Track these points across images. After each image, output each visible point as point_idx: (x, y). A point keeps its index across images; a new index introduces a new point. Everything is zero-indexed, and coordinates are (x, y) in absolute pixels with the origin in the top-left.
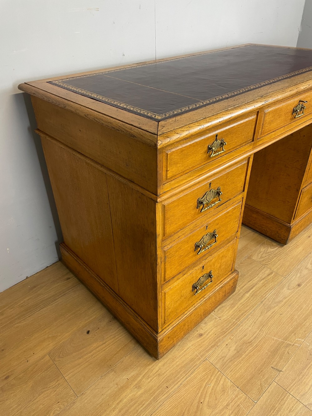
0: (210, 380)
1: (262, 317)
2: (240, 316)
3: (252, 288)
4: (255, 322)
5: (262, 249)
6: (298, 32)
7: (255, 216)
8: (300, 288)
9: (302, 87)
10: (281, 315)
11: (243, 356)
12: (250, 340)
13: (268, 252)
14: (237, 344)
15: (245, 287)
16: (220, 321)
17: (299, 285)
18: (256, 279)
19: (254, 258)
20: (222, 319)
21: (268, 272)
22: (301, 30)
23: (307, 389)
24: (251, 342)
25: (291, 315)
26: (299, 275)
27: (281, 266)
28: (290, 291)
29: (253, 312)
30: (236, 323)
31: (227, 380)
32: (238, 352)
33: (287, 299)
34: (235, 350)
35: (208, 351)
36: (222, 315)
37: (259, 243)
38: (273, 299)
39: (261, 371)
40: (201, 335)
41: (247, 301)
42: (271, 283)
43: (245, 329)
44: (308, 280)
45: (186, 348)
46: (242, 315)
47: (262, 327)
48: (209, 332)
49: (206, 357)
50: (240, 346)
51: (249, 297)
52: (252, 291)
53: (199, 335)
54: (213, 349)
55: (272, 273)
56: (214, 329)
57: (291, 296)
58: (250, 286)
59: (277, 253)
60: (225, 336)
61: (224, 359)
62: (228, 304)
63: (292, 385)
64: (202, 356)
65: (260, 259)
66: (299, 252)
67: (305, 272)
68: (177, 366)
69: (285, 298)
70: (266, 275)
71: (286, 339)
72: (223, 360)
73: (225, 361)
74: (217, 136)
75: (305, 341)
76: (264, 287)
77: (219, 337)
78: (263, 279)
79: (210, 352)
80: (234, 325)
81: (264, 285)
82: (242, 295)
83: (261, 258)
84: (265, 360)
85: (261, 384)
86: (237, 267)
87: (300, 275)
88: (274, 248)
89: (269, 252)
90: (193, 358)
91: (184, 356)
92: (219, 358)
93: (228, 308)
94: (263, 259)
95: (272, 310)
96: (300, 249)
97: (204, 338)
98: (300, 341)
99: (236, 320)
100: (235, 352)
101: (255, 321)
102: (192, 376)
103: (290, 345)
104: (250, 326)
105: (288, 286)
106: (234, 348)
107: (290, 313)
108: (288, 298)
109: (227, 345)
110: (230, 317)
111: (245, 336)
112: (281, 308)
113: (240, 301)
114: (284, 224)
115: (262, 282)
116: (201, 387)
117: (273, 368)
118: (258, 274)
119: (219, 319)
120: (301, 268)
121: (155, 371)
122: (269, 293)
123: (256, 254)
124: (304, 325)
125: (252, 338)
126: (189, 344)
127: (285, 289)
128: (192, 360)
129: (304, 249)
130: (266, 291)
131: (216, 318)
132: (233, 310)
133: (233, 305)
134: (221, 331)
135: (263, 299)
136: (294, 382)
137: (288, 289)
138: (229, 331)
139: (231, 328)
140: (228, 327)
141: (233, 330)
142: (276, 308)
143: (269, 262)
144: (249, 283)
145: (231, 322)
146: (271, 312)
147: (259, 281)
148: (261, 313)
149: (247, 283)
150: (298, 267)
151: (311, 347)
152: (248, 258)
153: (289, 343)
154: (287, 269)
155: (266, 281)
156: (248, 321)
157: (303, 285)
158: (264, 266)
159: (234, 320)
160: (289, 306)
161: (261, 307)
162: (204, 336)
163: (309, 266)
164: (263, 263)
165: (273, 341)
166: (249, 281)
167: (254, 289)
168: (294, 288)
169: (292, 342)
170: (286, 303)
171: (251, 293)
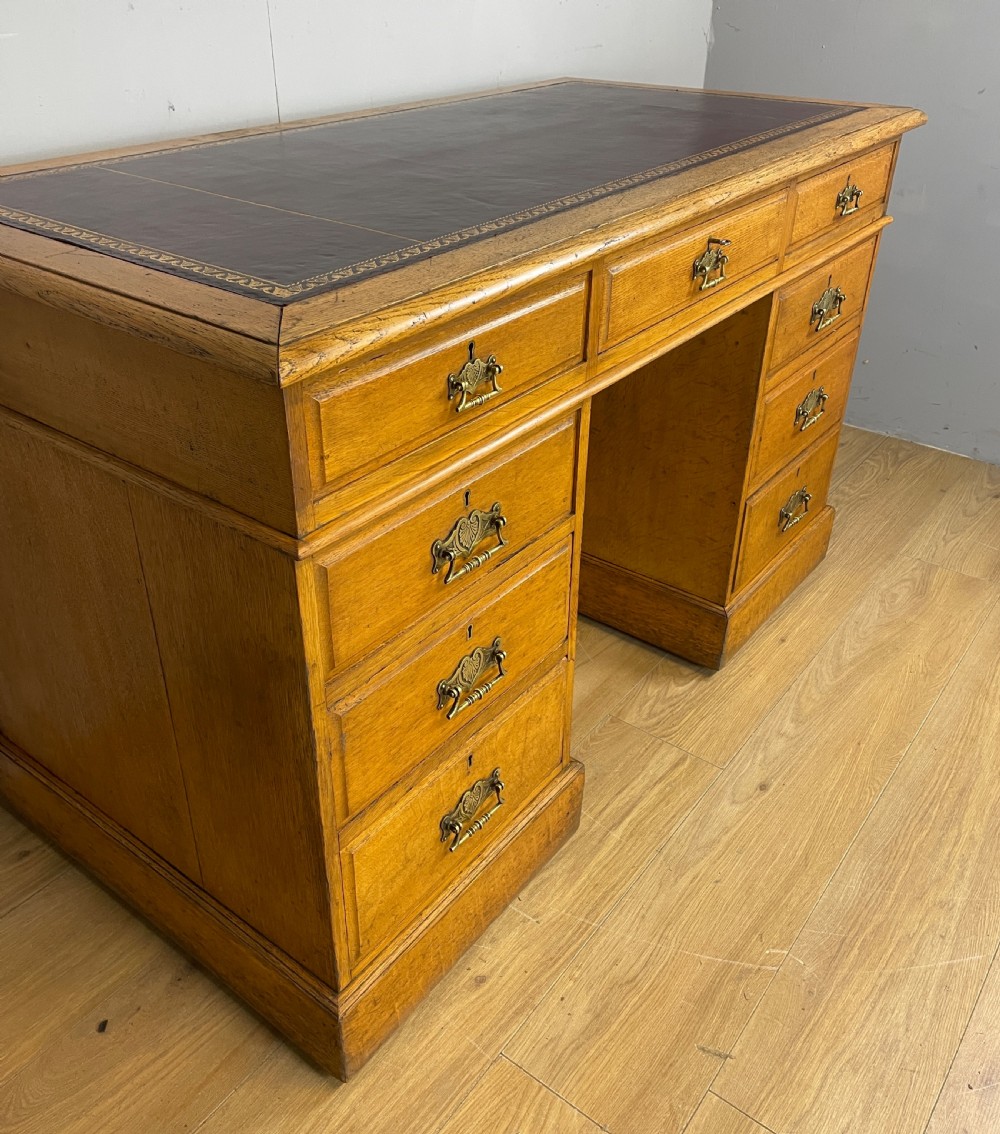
0: (515, 1118)
1: (662, 896)
2: (598, 904)
3: (627, 814)
4: (643, 917)
5: (653, 690)
6: (706, 46)
7: (622, 590)
8: (767, 795)
9: (712, 199)
10: (719, 884)
11: (614, 1027)
12: (632, 974)
13: (668, 696)
14: (592, 993)
15: (607, 811)
16: (538, 925)
17: (763, 787)
18: (640, 782)
19: (631, 718)
20: (544, 918)
21: (672, 756)
22: (713, 40)
23: (808, 1101)
24: (633, 980)
25: (746, 879)
26: (760, 757)
27: (710, 735)
28: (737, 808)
29: (634, 887)
30: (586, 929)
31: (569, 1110)
32: (598, 1016)
33: (731, 833)
34: (588, 1011)
35: (503, 1029)
36: (544, 908)
37: (642, 672)
38: (690, 838)
39: (671, 1065)
40: (480, 980)
41: (615, 852)
42: (684, 788)
43: (615, 942)
44: (787, 770)
45: (436, 1029)
46: (603, 898)
47: (663, 927)
48: (507, 968)
49: (500, 1047)
50: (602, 998)
51: (620, 842)
52: (628, 820)
53: (476, 979)
54: (522, 1019)
55: (683, 759)
56: (523, 955)
57: (742, 822)
58: (622, 808)
59: (694, 698)
60: (556, 972)
61: (556, 1045)
62: (560, 872)
63: (763, 1095)
64: (486, 1048)
65: (646, 719)
66: (756, 689)
67: (778, 745)
68: (410, 1092)
69: (726, 830)
70: (667, 767)
71: (736, 954)
72: (553, 1050)
73: (559, 1050)
74: (471, 346)
75: (790, 955)
76: (664, 803)
77: (538, 977)
78: (661, 779)
79: (514, 1028)
80: (582, 933)
81: (664, 798)
82: (599, 835)
83: (650, 716)
84: (678, 1029)
85: (671, 1106)
86: (583, 751)
87: (765, 757)
88: (686, 684)
89: (671, 698)
90: (459, 1059)
91: (431, 1055)
92: (539, 1046)
94: (654, 720)
95: (690, 874)
96: (760, 678)
97: (491, 987)
98: (775, 955)
99: (586, 918)
100: (589, 1017)
101: (643, 912)
102: (460, 1115)
103: (749, 971)
104: (628, 931)
105: (733, 794)
106: (584, 1005)
107: (744, 874)
108: (735, 830)
109: (562, 999)
110: (567, 912)
111: (615, 963)
112: (715, 862)
113: (594, 855)
114: (707, 607)
115: (656, 790)
117: (703, 1049)
118: (643, 768)
119: (535, 920)
120: (764, 735)
121: (336, 1121)
122: (683, 819)
123: (635, 708)
124: (786, 905)
125: (636, 968)
126: (446, 1016)
127: (725, 803)
128: (454, 1066)
129: (769, 679)
130: (671, 816)
131: (525, 921)
132: (574, 888)
133: (575, 871)
134: (544, 959)
135: (663, 843)
136: (770, 1085)
137: (734, 802)
138: (568, 953)
139: (574, 942)
140: (563, 941)
141: (578, 949)
142: (702, 863)
143: (674, 726)
144: (619, 798)
145: (570, 927)
146: (690, 879)
147: (650, 787)
148: (661, 885)
149: (613, 798)
150: (758, 734)
151: (809, 970)
152: (612, 721)
153: (747, 965)
154: (727, 741)
155: (669, 784)
156: (621, 917)
157: (775, 784)
158: (659, 741)
159: (581, 919)
160: (740, 852)
161: (658, 865)
162: (491, 981)
163: (789, 727)
164: (656, 731)
165: (700, 968)
166: (619, 792)
167: (634, 814)
168: (748, 799)
169: (755, 963)
170: (728, 844)
171: (626, 829)
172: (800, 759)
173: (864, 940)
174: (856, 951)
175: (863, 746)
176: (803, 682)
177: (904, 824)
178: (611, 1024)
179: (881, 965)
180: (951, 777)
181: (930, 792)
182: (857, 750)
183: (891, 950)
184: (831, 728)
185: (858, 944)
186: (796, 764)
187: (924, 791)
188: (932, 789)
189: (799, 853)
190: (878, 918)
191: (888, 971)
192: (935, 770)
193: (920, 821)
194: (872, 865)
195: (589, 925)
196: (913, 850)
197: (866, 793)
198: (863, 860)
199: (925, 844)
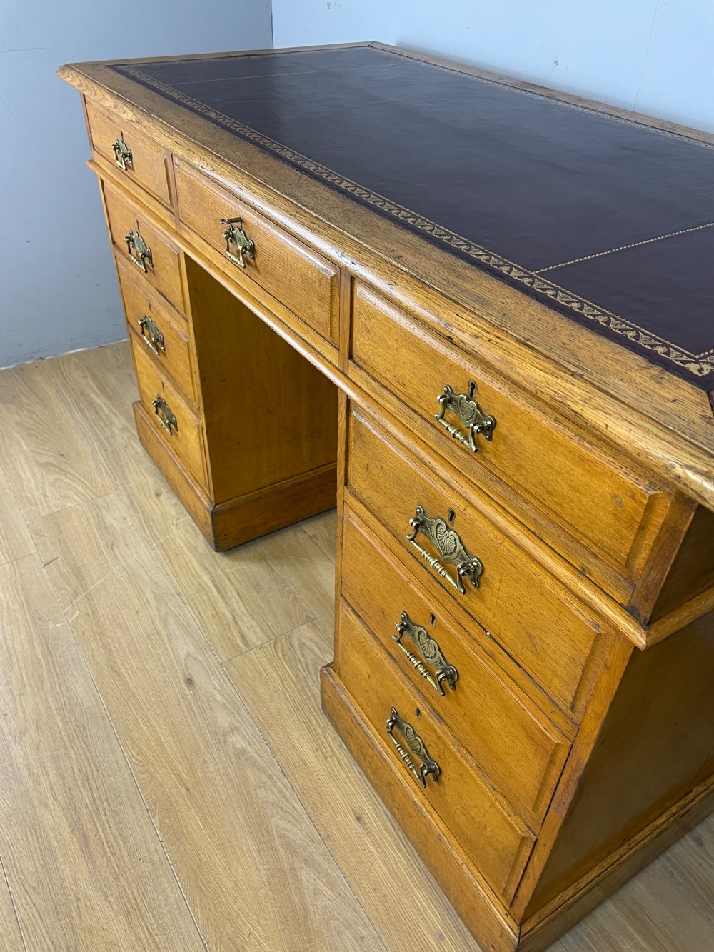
0: (88, 488)
1: (148, 581)
3: (219, 591)
4: (142, 567)
8: (182, 680)
11: (96, 531)
14: (119, 530)
15: (227, 582)
16: (170, 522)
18: (239, 608)
20: (173, 527)
21: (252, 638)
24: (112, 549)
25: (128, 629)
26: (219, 697)
27: (261, 675)
28: (182, 654)
29: (163, 571)
30: (154, 540)
31: (75, 504)
32: (106, 528)
33: (165, 638)
34: (111, 525)
35: (128, 496)
36: (180, 529)
38: (177, 614)
40: (158, 495)
41: (193, 572)
42: (219, 631)
43: (138, 549)
44: (195, 709)
45: (147, 476)
46: (167, 555)
47: (129, 573)
48: (157, 505)
50: (113, 533)
51: (200, 578)
52: (213, 589)
54: (127, 502)
55: (246, 644)
56: (159, 512)
57: (170, 650)
58: (224, 590)
60: (140, 521)
62: (198, 543)
66: (298, 745)
67: (223, 720)
68: (127, 463)
69: (170, 637)
70: (245, 630)
71: (88, 597)
72: (104, 508)
73: (103, 510)
75: (66, 622)
76: (214, 613)
77: (143, 514)
78: (236, 621)
79: (125, 499)
80: (152, 537)
81: (217, 615)
82: (212, 571)
83: (302, 645)
86: (287, 589)
87: (216, 701)
92: (110, 504)
93: (191, 540)
94: (296, 644)
95: (153, 602)
96: (311, 758)
97: (151, 497)
98: (72, 616)
99: (161, 543)
100: (108, 525)
101: (146, 568)
102: (105, 474)
103: (75, 598)
104: (139, 557)
105: (196, 659)
106: (115, 524)
107: (132, 628)
108: (167, 642)
109: (125, 519)
110: (170, 537)
111: (126, 545)
112: (151, 618)
113: (198, 561)
115: (228, 614)
116: (84, 478)
117: (57, 558)
119: (175, 523)
120: (239, 715)
122: (194, 616)
123: (317, 639)
124: (96, 639)
125: (117, 553)
126: (150, 480)
127: (192, 649)
128: (125, 478)
129: (306, 765)
130: (202, 613)
131: (178, 519)
132: (183, 545)
133: (194, 550)
134: (150, 519)
136: (18, 576)
137: (189, 655)
138: (146, 528)
139: (150, 534)
140: (154, 529)
141: (146, 533)
142: (155, 611)
143: (283, 655)
145: (161, 535)
146: (149, 599)
147: (232, 612)
148: (156, 583)
149: (236, 590)
150: (244, 712)
151: (51, 626)
152: (308, 617)
153: (79, 599)
154: (248, 683)
155: (228, 625)
156: (150, 557)
157: (187, 692)
158: (272, 637)
159: (161, 541)
160: (148, 636)
161: (170, 588)
162: (155, 498)
163: (238, 741)
164: (284, 640)
165: (95, 578)
166: (238, 594)
167: (215, 593)
168: (186, 665)
169: (77, 603)
170: (159, 633)
171: (207, 585)
172: (199, 725)
173: (42, 666)
174: (40, 657)
175: (184, 791)
176: (288, 794)
177: (93, 762)
178: (98, 531)
179: (22, 665)
180: (105, 844)
181: (104, 809)
182: (181, 780)
183: (24, 678)
185: (43, 661)
186: (197, 720)
187: (109, 805)
188: (105, 814)
189: (123, 670)
190: (47, 685)
191: (16, 667)
192: (121, 836)
193: (87, 777)
194: (81, 710)
195: (155, 542)
196: (70, 748)
197: (138, 755)
198: (89, 708)
199: (68, 762)
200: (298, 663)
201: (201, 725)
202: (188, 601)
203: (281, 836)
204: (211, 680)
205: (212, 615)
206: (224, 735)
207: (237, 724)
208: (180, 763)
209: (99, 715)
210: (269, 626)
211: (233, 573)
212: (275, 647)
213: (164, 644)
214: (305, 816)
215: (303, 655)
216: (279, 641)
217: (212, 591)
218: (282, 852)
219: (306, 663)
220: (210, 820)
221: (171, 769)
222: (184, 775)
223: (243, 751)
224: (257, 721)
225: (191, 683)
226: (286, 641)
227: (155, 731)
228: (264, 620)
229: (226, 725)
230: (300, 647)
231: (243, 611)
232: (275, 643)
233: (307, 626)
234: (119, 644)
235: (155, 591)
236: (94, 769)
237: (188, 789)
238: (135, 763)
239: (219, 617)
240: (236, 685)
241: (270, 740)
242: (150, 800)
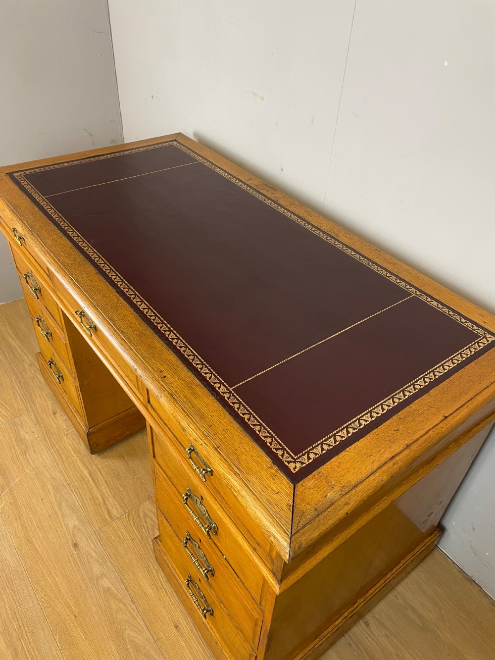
0: (9, 411)
1: (49, 477)
2: (60, 454)
3: (94, 481)
8: (70, 544)
11: (14, 443)
14: (30, 441)
15: (99, 474)
16: (63, 434)
17: (76, 545)
18: (107, 492)
20: (65, 437)
21: (114, 512)
24: (25, 455)
25: (36, 511)
26: (94, 555)
27: (119, 537)
28: (71, 526)
29: (59, 469)
30: (53, 447)
32: (21, 440)
33: (60, 517)
34: (24, 438)
35: (35, 416)
36: (69, 438)
38: (68, 499)
40: (54, 414)
41: (78, 468)
42: (94, 509)
43: (42, 454)
44: (79, 563)
45: (47, 399)
46: (61, 457)
47: (37, 472)
48: (54, 421)
49: (30, 412)
50: (25, 443)
51: (82, 472)
52: (90, 480)
54: (34, 420)
55: (110, 517)
56: (55, 426)
57: (63, 524)
58: (97, 480)
60: (43, 433)
62: (81, 447)
66: (141, 582)
67: (97, 570)
68: (34, 391)
69: (63, 516)
70: (110, 507)
71: (11, 491)
72: (20, 425)
73: (19, 427)
76: (91, 496)
77: (45, 428)
78: (104, 501)
79: (33, 417)
80: (51, 445)
82: (89, 467)
83: (146, 515)
86: (136, 476)
87: (92, 557)
92: (23, 421)
93: (76, 445)
94: (141, 515)
95: (52, 491)
96: (149, 590)
97: (50, 415)
99: (57, 449)
100: (22, 437)
101: (47, 468)
102: (19, 399)
103: (2, 492)
104: (43, 460)
105: (79, 530)
106: (27, 437)
108: (61, 519)
110: (63, 444)
111: (35, 452)
112: (51, 503)
113: (81, 461)
115: (99, 497)
116: (6, 404)
119: (66, 433)
120: (106, 566)
121: (38, 376)
122: (78, 499)
124: (16, 520)
125: (29, 457)
126: (49, 402)
127: (77, 523)
128: (33, 401)
129: (146, 595)
130: (83, 497)
131: (67, 431)
132: (71, 449)
133: (78, 452)
134: (50, 432)
137: (75, 527)
138: (47, 439)
139: (50, 442)
140: (52, 439)
141: (47, 442)
142: (54, 498)
143: (134, 523)
145: (57, 443)
146: (50, 490)
147: (102, 495)
148: (54, 478)
149: (104, 478)
150: (109, 563)
152: (149, 496)
153: (5, 492)
154: (112, 543)
155: (100, 504)
156: (50, 460)
157: (74, 552)
158: (127, 511)
159: (57, 447)
160: (49, 516)
161: (63, 481)
162: (52, 416)
163: (105, 583)
164: (134, 512)
165: (15, 476)
166: (106, 482)
167: (92, 482)
168: (73, 535)
169: (3, 496)
170: (56, 513)
171: (86, 477)
172: (82, 574)
175: (73, 617)
176: (135, 615)
177: (18, 603)
178: (16, 442)
180: (27, 653)
181: (26, 632)
182: (72, 611)
184: (93, 608)
186: (80, 571)
187: (29, 629)
188: (27, 635)
189: (34, 540)
192: (37, 648)
193: (15, 612)
194: (9, 569)
195: (53, 448)
196: (4, 595)
197: (45, 596)
198: (14, 567)
199: (3, 603)
200: (142, 527)
201: (83, 574)
202: (74, 490)
203: (131, 641)
204: (89, 543)
205: (90, 498)
206: (97, 580)
207: (105, 572)
208: (70, 600)
209: (20, 571)
210: (125, 503)
211: (103, 468)
212: (128, 518)
213: (59, 521)
214: (145, 628)
215: (146, 522)
216: (131, 513)
217: (89, 481)
218: (131, 651)
219: (148, 527)
220: (89, 635)
221: (65, 603)
222: (73, 607)
223: (109, 589)
224: (117, 568)
225: (76, 546)
226: (135, 513)
227: (55, 580)
228: (122, 500)
229: (98, 573)
230: (144, 517)
231: (109, 495)
232: (129, 515)
233: (149, 502)
234: (31, 522)
235: (53, 483)
236: (19, 607)
237: (75, 616)
238: (43, 602)
239: (94, 499)
240: (104, 545)
241: (125, 581)
242: (53, 624)
